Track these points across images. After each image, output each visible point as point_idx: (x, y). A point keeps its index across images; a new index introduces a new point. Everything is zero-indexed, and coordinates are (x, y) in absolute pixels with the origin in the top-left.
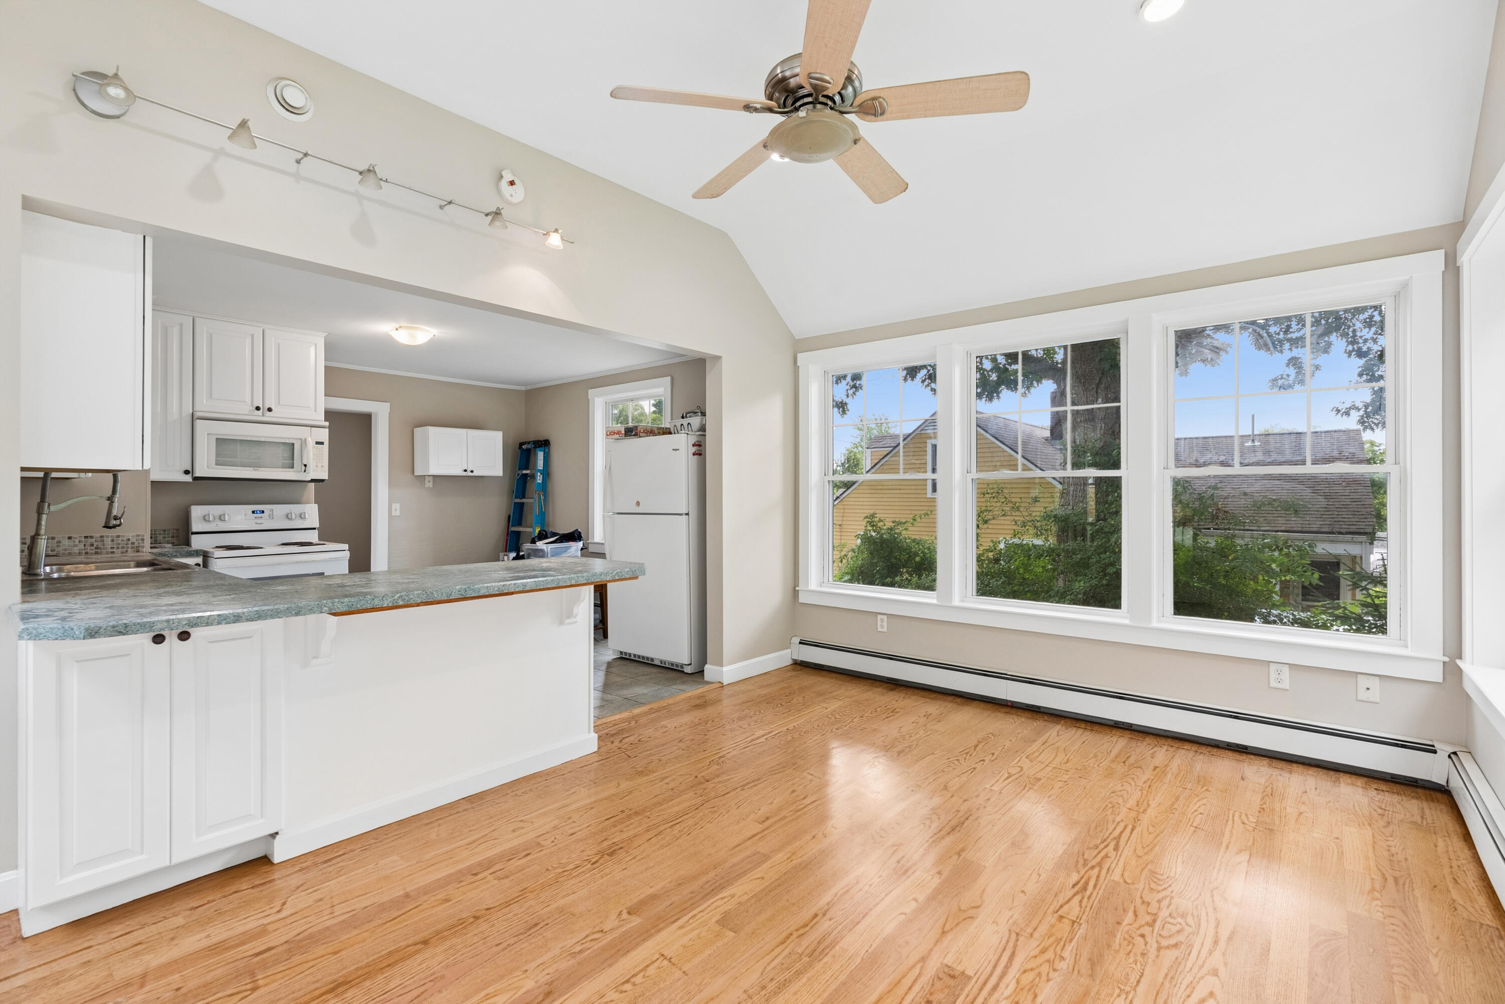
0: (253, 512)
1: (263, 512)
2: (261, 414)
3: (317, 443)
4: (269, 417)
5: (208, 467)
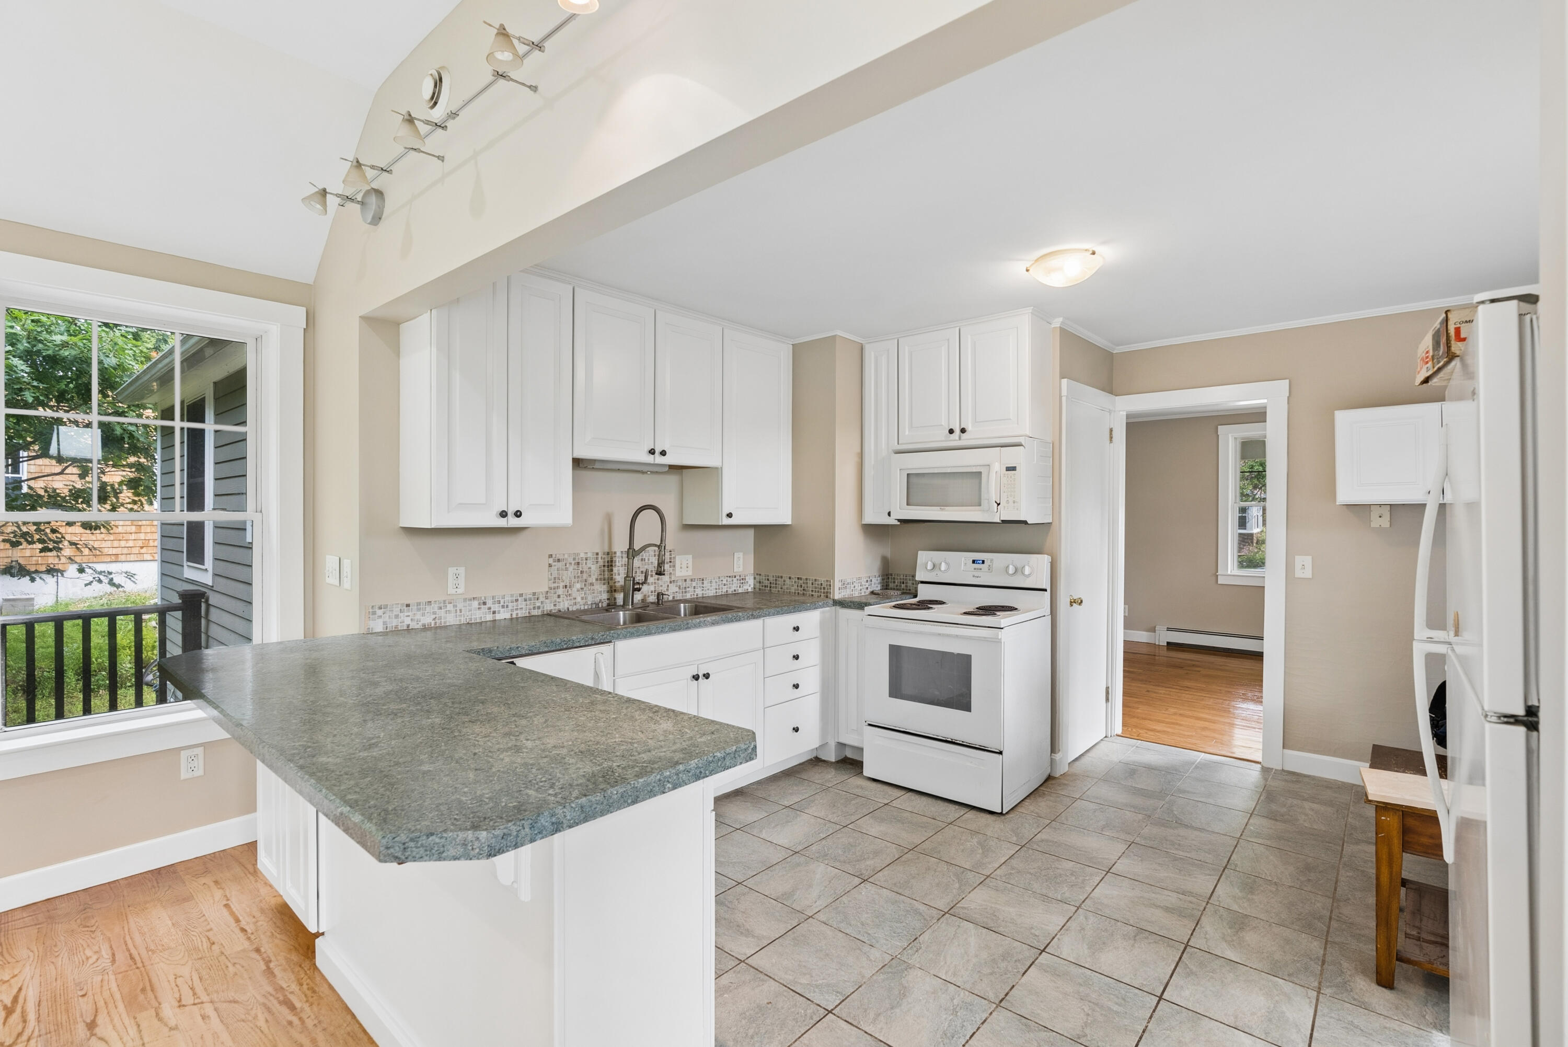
0: (974, 562)
1: (983, 562)
2: (957, 438)
3: (1008, 469)
4: (966, 440)
5: (900, 509)
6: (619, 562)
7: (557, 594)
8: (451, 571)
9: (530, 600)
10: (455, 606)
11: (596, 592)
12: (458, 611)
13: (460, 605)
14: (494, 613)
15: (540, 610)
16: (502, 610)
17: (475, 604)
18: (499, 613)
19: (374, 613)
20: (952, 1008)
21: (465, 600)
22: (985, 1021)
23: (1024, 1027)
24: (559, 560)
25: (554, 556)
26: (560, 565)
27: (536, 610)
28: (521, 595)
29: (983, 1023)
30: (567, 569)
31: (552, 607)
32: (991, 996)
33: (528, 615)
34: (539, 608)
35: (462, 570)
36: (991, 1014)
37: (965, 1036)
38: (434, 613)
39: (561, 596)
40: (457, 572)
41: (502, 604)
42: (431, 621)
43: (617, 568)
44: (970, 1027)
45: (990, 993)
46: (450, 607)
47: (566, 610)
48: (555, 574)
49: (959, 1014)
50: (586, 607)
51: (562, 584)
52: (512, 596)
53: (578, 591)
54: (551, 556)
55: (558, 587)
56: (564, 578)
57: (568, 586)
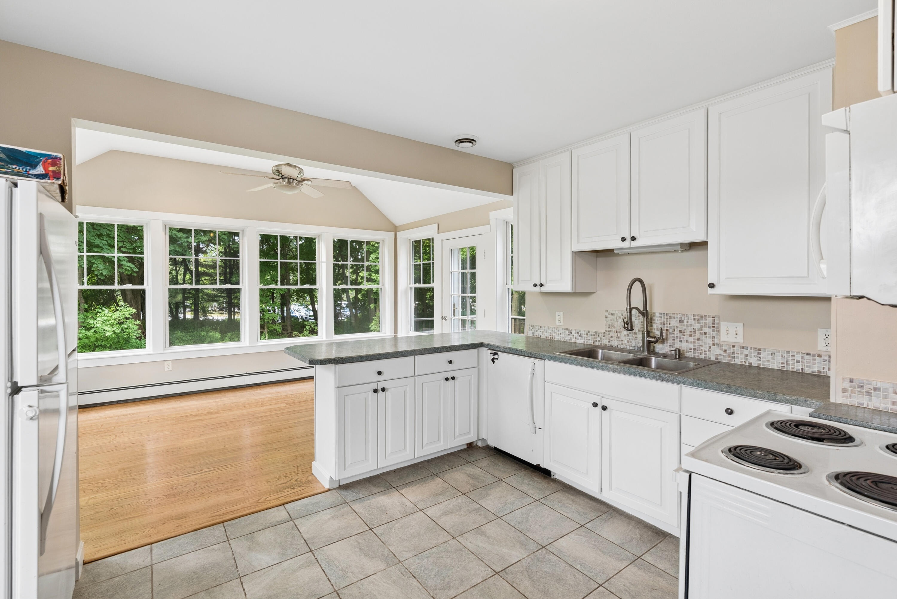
6: (658, 321)
7: (611, 335)
8: (557, 313)
9: (594, 335)
10: (558, 331)
11: (638, 339)
12: (560, 334)
13: (561, 331)
14: (576, 338)
15: (600, 343)
16: (579, 338)
17: (567, 332)
18: (578, 339)
19: (530, 328)
20: (346, 570)
21: (563, 329)
22: (329, 580)
23: (313, 594)
24: (612, 314)
25: (608, 311)
26: (612, 317)
27: (597, 342)
28: (589, 332)
29: (328, 579)
30: (617, 321)
31: (607, 343)
32: (345, 591)
33: (593, 344)
34: (599, 341)
35: (561, 314)
36: (332, 585)
37: (325, 568)
38: (550, 333)
39: (613, 337)
40: (559, 314)
41: (579, 334)
42: (549, 336)
43: (656, 325)
44: (330, 572)
45: (347, 592)
46: (556, 331)
47: (616, 347)
48: (609, 323)
49: (341, 571)
50: (631, 348)
51: (614, 330)
52: (584, 331)
53: (625, 336)
54: (607, 311)
55: (611, 331)
56: (615, 326)
57: (618, 332)
